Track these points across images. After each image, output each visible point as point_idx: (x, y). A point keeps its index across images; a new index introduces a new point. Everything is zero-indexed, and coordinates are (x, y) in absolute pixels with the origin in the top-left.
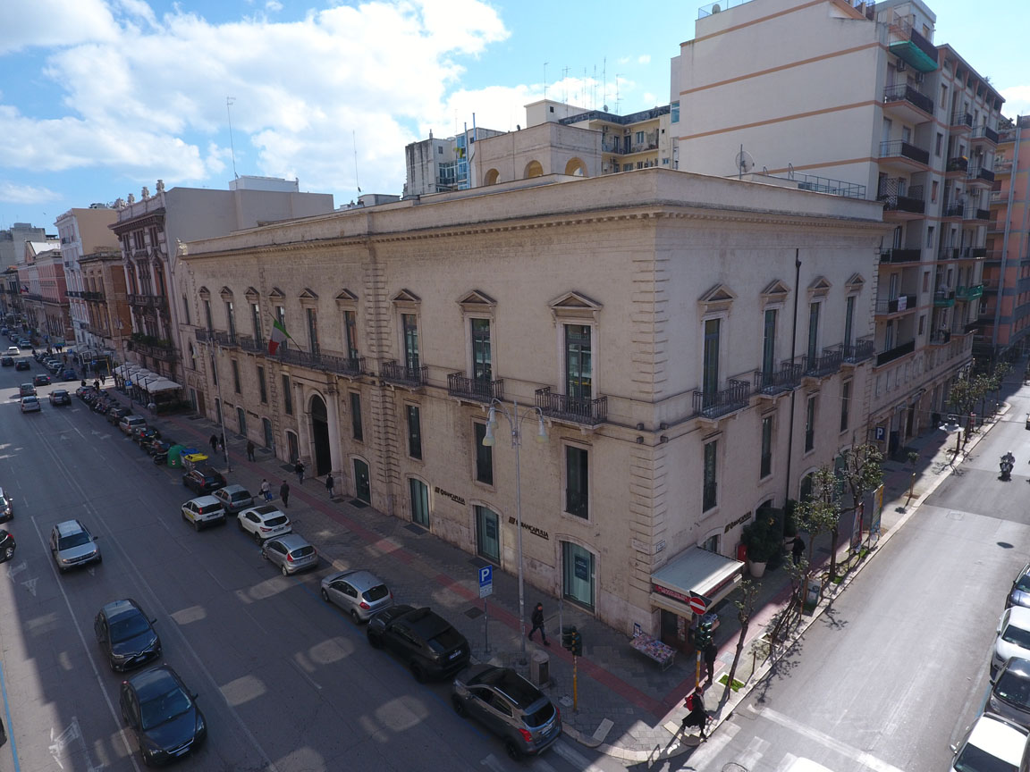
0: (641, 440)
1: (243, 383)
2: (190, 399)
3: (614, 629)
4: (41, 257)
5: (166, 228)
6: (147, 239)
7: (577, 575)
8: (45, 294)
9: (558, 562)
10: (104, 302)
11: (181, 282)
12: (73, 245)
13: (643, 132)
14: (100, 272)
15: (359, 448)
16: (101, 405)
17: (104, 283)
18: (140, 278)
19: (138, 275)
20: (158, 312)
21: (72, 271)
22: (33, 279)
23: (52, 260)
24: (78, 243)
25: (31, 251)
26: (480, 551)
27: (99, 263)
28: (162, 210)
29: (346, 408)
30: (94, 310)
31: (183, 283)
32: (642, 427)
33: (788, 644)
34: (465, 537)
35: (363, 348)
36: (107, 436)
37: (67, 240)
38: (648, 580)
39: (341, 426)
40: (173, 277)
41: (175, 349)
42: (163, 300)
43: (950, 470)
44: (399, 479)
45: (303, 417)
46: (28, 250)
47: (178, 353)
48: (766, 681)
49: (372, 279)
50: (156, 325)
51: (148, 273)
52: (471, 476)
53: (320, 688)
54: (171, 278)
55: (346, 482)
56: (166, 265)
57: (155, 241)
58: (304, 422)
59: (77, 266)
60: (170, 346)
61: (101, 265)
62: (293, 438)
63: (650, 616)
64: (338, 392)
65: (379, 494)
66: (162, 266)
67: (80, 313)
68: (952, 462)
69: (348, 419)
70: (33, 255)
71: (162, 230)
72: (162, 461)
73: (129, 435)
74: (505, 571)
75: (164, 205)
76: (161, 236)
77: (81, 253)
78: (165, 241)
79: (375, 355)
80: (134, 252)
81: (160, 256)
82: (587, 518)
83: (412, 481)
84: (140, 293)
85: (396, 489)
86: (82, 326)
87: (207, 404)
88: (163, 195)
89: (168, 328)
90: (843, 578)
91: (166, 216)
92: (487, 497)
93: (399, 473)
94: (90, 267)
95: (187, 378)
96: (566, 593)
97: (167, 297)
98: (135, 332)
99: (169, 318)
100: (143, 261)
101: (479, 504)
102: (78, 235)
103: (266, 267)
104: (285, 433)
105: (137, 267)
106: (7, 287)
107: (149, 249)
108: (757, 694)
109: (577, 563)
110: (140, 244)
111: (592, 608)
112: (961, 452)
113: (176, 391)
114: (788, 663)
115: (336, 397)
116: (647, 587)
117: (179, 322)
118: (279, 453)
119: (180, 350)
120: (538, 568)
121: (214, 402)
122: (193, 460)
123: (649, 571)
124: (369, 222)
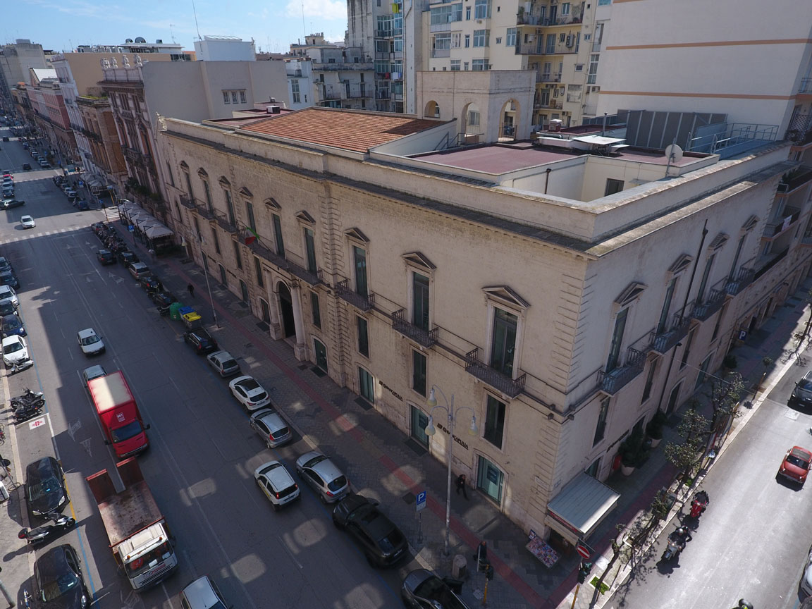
0: (551, 416)
1: (222, 248)
2: (180, 244)
3: (514, 524)
4: (43, 85)
5: (146, 98)
6: (131, 104)
7: (489, 478)
8: (53, 119)
9: (474, 467)
10: (102, 142)
11: (163, 150)
12: (69, 85)
13: (569, 4)
14: (95, 116)
15: (318, 332)
16: (112, 245)
17: (100, 126)
18: (129, 134)
19: (127, 132)
20: (147, 168)
21: (72, 107)
22: (41, 102)
23: (53, 91)
24: (73, 85)
25: (35, 78)
26: (414, 433)
27: (93, 108)
28: (141, 83)
29: (308, 300)
30: (94, 145)
31: (166, 152)
32: (553, 407)
33: (646, 549)
34: (403, 423)
35: (321, 262)
36: (121, 280)
37: (63, 80)
38: (545, 506)
39: (303, 312)
40: (157, 143)
41: (164, 201)
42: (150, 160)
43: (795, 357)
44: (351, 364)
45: (273, 295)
46: (33, 77)
47: (167, 205)
48: (626, 586)
49: (327, 211)
50: (147, 177)
51: (136, 133)
52: (409, 385)
53: (301, 567)
54: (155, 144)
55: (308, 352)
56: (149, 130)
57: (137, 107)
59: (75, 105)
60: (159, 198)
61: (94, 110)
62: (265, 307)
63: (543, 528)
64: (300, 287)
65: (335, 371)
66: (146, 131)
67: (83, 143)
68: (797, 350)
69: (309, 309)
70: (37, 82)
71: (143, 101)
72: (166, 314)
73: (138, 280)
74: (432, 456)
75: (142, 79)
76: (142, 105)
77: (76, 94)
78: (147, 111)
79: (331, 272)
80: (121, 111)
81: (143, 121)
82: (500, 448)
83: (361, 370)
84: (131, 147)
85: (348, 370)
86: (86, 155)
87: (194, 252)
88: (140, 69)
89: (156, 181)
90: (694, 481)
91: (145, 89)
92: (420, 403)
93: (350, 360)
94: (86, 109)
95: (176, 227)
96: (479, 486)
97: (153, 157)
98: (130, 176)
99: (156, 175)
100: (131, 122)
101: (414, 405)
102: (71, 78)
103: (235, 166)
104: (259, 300)
105: (125, 124)
106: (20, 101)
107: (134, 114)
108: (619, 598)
109: (489, 472)
110: (126, 106)
111: (498, 503)
112: (807, 337)
113: (169, 237)
114: (645, 569)
115: (298, 290)
116: (544, 510)
117: (165, 181)
118: (254, 311)
119: (169, 203)
120: (458, 464)
121: (201, 253)
122: (190, 320)
123: (546, 501)
124: (324, 162)
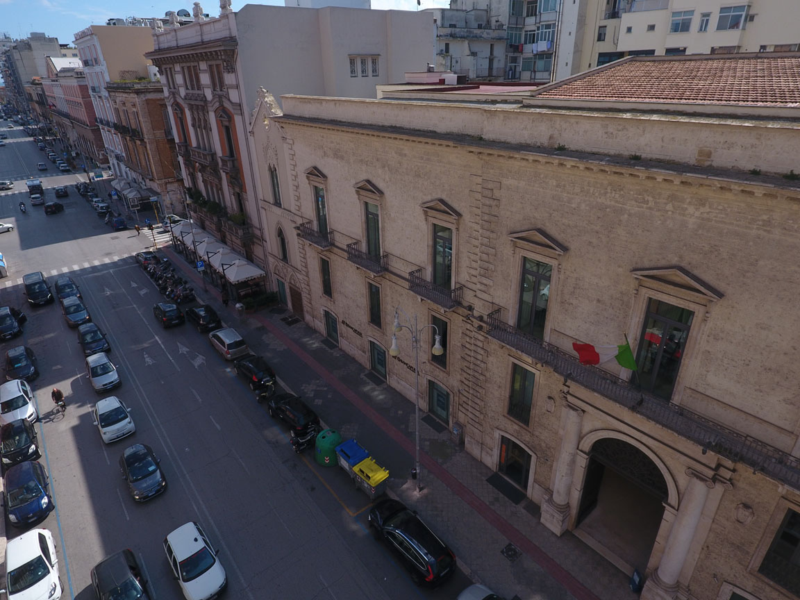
2: (275, 289)
4: (63, 75)
5: (239, 66)
6: (205, 79)
8: (73, 114)
10: (142, 140)
11: (266, 149)
12: (97, 69)
14: (134, 105)
17: (141, 118)
18: (193, 125)
19: (190, 123)
21: (100, 97)
22: (58, 95)
23: (75, 80)
24: (102, 67)
25: (53, 67)
27: (132, 95)
28: (232, 41)
30: (129, 144)
31: (271, 151)
36: (200, 359)
37: (90, 63)
40: (251, 139)
41: (252, 226)
42: (232, 164)
46: (49, 66)
47: (258, 233)
50: (220, 188)
51: (208, 123)
54: (247, 139)
56: (237, 119)
57: (218, 83)
58: (573, 462)
59: (105, 93)
60: (243, 220)
61: (133, 98)
62: (518, 456)
64: (736, 486)
66: (231, 120)
67: (113, 142)
70: (55, 72)
71: (232, 69)
72: (306, 447)
73: (230, 363)
75: (235, 33)
76: (229, 79)
77: (107, 79)
78: (237, 87)
80: (183, 92)
81: (227, 105)
86: (118, 157)
87: (306, 308)
88: (232, 17)
91: (239, 49)
94: (120, 97)
95: (273, 267)
97: (239, 160)
98: (187, 186)
99: (242, 187)
100: (199, 108)
102: (101, 58)
105: (188, 113)
106: (35, 98)
107: (209, 94)
110: (194, 81)
117: (260, 196)
118: (470, 446)
119: (260, 229)
121: (322, 312)
122: (369, 481)
